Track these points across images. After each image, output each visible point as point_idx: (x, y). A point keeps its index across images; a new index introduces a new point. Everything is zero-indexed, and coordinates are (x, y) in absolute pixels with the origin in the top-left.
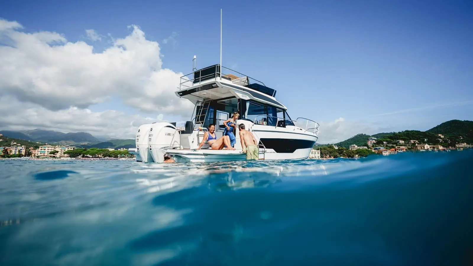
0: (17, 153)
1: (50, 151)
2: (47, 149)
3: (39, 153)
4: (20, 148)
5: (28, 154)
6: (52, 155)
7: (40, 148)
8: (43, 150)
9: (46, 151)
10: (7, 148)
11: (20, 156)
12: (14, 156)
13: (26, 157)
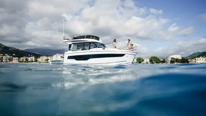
0: (31, 60)
1: (45, 59)
2: (44, 58)
3: (41, 60)
4: (32, 58)
5: (36, 61)
6: (46, 61)
7: (41, 58)
8: (42, 59)
9: (44, 59)
10: (27, 57)
11: (32, 62)
12: (30, 62)
13: (35, 62)
